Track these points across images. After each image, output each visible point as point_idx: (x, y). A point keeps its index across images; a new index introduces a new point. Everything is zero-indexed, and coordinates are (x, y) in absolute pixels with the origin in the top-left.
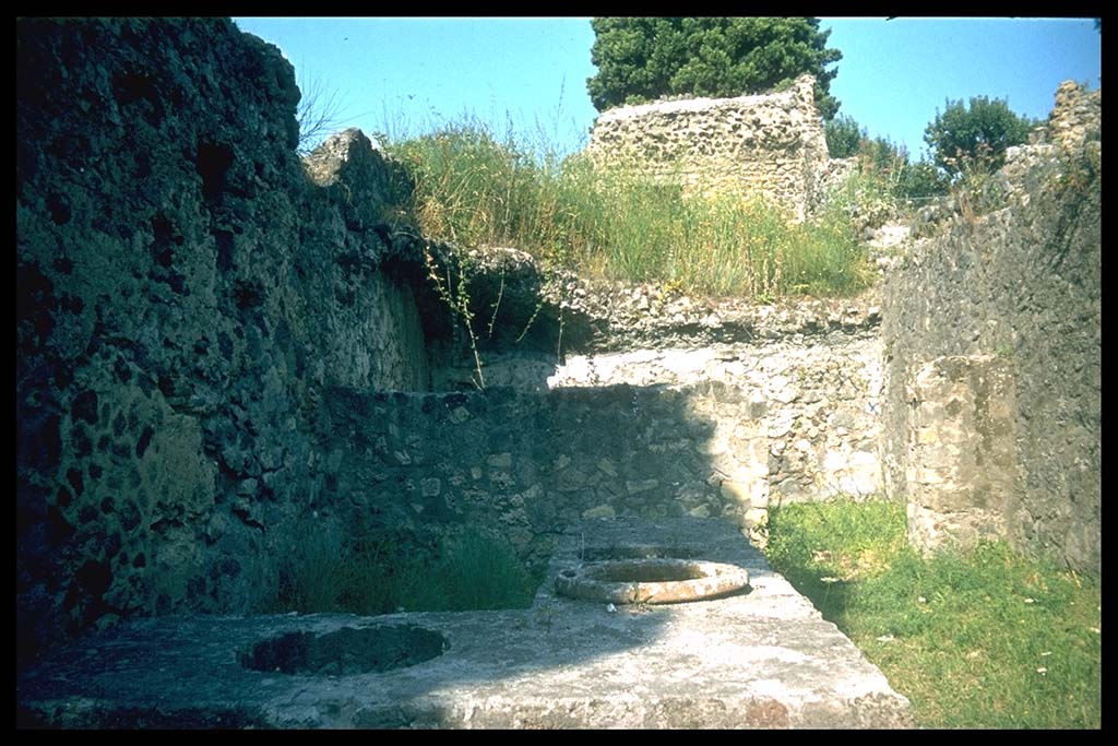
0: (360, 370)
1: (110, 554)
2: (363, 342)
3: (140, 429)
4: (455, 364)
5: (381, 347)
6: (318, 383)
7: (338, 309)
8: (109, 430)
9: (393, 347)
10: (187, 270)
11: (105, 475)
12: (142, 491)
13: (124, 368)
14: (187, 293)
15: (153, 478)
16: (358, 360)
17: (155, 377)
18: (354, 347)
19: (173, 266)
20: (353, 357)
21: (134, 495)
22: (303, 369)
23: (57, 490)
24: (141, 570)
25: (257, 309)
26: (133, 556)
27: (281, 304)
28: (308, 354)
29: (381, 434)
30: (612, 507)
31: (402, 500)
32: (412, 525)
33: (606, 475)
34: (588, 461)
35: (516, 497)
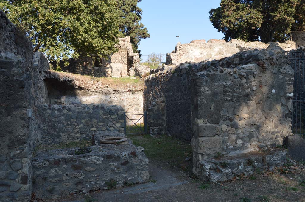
0: (41, 102)
2: (42, 96)
4: (57, 98)
6: (36, 106)
28: (35, 100)
29: (49, 115)
30: (96, 128)
31: (54, 128)
32: (56, 133)
33: (94, 122)
34: (91, 120)
35: (77, 127)
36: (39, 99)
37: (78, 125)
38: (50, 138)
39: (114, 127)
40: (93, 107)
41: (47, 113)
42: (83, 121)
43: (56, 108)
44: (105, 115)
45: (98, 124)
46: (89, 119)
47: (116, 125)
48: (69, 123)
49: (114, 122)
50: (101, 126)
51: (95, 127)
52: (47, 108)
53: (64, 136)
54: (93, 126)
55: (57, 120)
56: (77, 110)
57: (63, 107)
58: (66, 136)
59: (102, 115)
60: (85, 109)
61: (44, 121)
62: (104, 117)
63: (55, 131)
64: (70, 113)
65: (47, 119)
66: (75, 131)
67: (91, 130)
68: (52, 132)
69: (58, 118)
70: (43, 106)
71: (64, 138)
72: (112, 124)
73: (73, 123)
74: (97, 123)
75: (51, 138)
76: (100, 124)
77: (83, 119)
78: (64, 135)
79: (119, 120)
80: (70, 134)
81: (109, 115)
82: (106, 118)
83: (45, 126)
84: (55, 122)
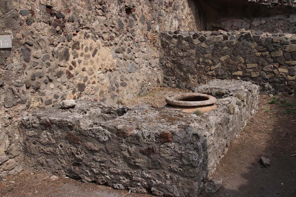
0: (174, 26)
1: (85, 81)
2: (176, 17)
3: (93, 50)
5: (184, 18)
6: (156, 32)
7: (165, 9)
8: (84, 51)
9: (189, 17)
10: (107, 5)
11: (82, 62)
12: (94, 65)
13: (87, 35)
14: (107, 12)
15: (98, 62)
16: (174, 23)
17: (97, 36)
18: (172, 20)
19: (103, 5)
20: (171, 23)
21: (92, 66)
22: (150, 28)
23: (69, 66)
24: (94, 85)
25: (133, 13)
26: (91, 82)
27: (142, 10)
28: (152, 24)
29: (174, 47)
30: (242, 72)
31: (180, 67)
32: (182, 74)
33: (240, 62)
34: (235, 57)
35: (213, 67)
36: (166, 22)
37: (214, 64)
38: (174, 80)
39: (274, 73)
40: (240, 36)
41: (173, 43)
42: (223, 59)
43: (184, 36)
44: (259, 51)
45: (246, 66)
46: (232, 55)
47: (278, 71)
48: (201, 60)
49: (276, 65)
50: (250, 69)
51: (241, 71)
52: (172, 36)
53: (193, 80)
54: (238, 68)
55: (185, 55)
56: (215, 40)
57: (194, 36)
58: (196, 79)
59: (255, 50)
60: (227, 39)
61: (168, 55)
62: (259, 54)
63: (181, 70)
64: (203, 45)
65: (171, 52)
66: (210, 73)
67: (233, 74)
68: (177, 71)
69: (186, 51)
70: (168, 33)
71: (193, 82)
72: (271, 68)
73: (207, 61)
74: (245, 63)
75: (176, 80)
76: (249, 66)
77: (223, 55)
78: (193, 78)
79: (286, 62)
80: (202, 78)
81: (268, 50)
82: (262, 56)
83: (169, 62)
84: (182, 57)
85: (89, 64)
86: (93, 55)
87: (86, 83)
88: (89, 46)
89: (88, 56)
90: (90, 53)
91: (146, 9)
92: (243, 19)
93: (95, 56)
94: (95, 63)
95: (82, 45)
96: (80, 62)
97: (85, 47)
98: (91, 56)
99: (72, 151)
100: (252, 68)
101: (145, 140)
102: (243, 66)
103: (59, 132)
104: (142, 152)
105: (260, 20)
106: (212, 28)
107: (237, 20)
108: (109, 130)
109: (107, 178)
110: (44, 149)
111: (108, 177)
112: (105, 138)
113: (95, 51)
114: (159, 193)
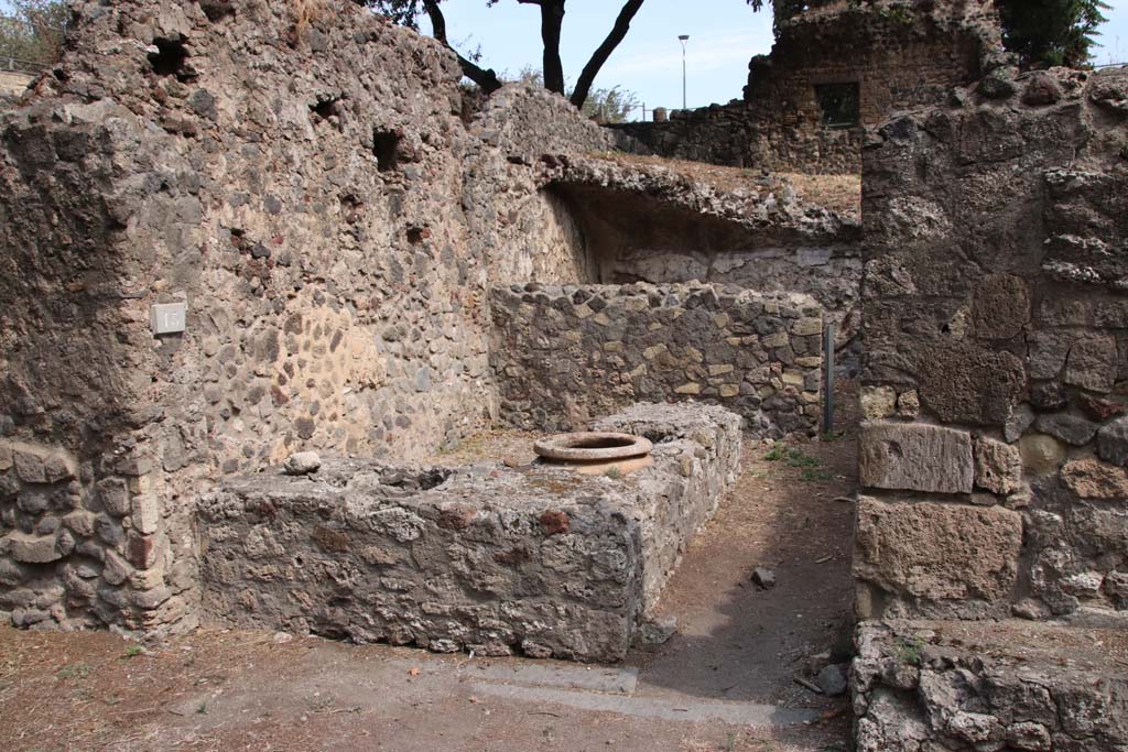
0: (522, 272)
1: (312, 414)
2: (525, 250)
3: (333, 333)
4: (620, 258)
5: (546, 250)
6: (480, 287)
7: (500, 229)
8: (310, 337)
9: (558, 249)
10: (366, 224)
11: (308, 365)
12: (334, 374)
13: (320, 297)
14: (366, 239)
15: (342, 365)
16: (521, 265)
17: (342, 300)
18: (516, 255)
19: (356, 223)
20: (516, 263)
21: (329, 376)
22: (465, 278)
23: (277, 375)
24: (334, 423)
25: (425, 241)
26: (329, 414)
27: (446, 233)
28: (470, 266)
29: (527, 325)
30: (697, 385)
31: (543, 375)
32: (549, 393)
33: (693, 361)
34: (680, 349)
35: (626, 375)
36: (503, 262)
37: (630, 367)
38: (528, 411)
39: (773, 388)
40: (688, 297)
41: (522, 315)
42: (650, 352)
43: (552, 298)
44: (736, 334)
45: (708, 371)
46: (674, 345)
47: (781, 381)
48: (596, 356)
49: (776, 367)
50: (718, 376)
51: (696, 382)
52: (519, 296)
53: (577, 407)
54: (689, 375)
55: (555, 345)
56: (629, 307)
57: (576, 295)
58: (584, 406)
59: (726, 332)
60: (659, 305)
61: (510, 345)
62: (735, 340)
63: (547, 385)
64: (601, 318)
65: (519, 337)
66: (619, 389)
67: (677, 390)
68: (536, 386)
69: (557, 335)
70: (509, 290)
71: (577, 415)
72: (765, 375)
73: (610, 359)
74: (704, 364)
75: (533, 410)
76: (715, 369)
77: (650, 344)
78: (578, 403)
79: (798, 359)
80: (599, 402)
81: (756, 332)
82: (742, 345)
83: (514, 363)
84: (548, 351)
85: (323, 369)
86: (333, 348)
87: (316, 418)
88: (322, 325)
89: (321, 350)
90: (326, 341)
91: (456, 230)
92: (691, 256)
93: (337, 349)
94: (337, 368)
95: (309, 323)
96: (301, 366)
97: (313, 327)
98: (328, 349)
99: (329, 570)
100: (723, 375)
101: (507, 532)
102: (699, 369)
103: (296, 527)
104: (500, 560)
105: (732, 258)
106: (614, 276)
107: (677, 257)
108: (420, 513)
109: (415, 628)
110: (254, 571)
111: (418, 625)
112: (410, 534)
113: (338, 337)
114: (542, 651)
